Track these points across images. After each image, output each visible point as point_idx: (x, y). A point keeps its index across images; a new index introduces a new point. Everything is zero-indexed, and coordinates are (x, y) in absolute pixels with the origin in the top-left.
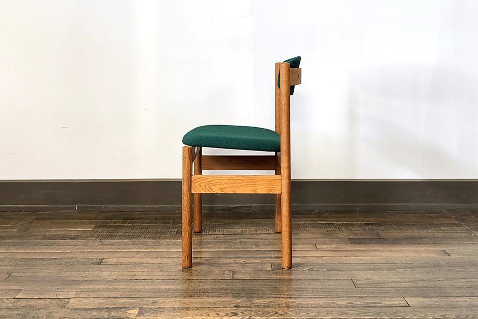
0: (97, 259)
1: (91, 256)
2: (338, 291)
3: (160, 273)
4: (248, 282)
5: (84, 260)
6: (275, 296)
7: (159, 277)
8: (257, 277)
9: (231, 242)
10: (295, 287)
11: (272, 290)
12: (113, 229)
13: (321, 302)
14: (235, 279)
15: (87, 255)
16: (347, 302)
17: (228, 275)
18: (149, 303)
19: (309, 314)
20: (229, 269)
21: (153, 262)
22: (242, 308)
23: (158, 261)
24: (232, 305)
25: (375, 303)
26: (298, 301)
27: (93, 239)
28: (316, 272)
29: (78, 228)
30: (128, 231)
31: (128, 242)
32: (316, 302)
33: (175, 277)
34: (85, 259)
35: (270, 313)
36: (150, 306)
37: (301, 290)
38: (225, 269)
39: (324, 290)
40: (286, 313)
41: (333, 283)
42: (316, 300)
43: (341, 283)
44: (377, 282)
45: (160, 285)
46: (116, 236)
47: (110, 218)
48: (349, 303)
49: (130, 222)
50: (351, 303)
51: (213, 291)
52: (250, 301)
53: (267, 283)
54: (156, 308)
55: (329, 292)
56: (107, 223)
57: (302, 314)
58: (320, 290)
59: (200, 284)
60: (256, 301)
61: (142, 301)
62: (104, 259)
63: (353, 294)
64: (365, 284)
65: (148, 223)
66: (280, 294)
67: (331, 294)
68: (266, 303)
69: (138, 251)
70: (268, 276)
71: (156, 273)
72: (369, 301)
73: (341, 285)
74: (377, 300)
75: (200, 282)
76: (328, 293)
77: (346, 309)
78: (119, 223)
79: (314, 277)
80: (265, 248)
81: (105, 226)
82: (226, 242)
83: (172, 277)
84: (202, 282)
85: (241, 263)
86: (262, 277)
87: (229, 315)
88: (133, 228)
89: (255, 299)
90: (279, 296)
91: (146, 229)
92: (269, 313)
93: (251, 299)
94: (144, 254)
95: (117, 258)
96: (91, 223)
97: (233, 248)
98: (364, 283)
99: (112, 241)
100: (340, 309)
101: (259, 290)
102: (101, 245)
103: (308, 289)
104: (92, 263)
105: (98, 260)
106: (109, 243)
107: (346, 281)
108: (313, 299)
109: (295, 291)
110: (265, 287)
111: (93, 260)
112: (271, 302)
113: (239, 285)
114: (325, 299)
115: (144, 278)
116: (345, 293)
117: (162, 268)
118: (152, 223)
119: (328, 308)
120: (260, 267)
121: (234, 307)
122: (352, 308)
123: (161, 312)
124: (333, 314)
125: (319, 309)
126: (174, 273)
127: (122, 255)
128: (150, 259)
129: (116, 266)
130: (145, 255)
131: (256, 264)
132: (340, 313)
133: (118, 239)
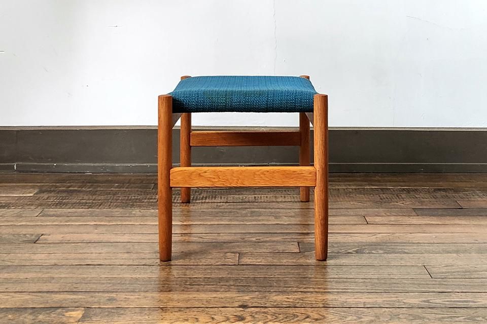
0: (32, 235)
1: (24, 231)
2: (405, 284)
3: (126, 255)
4: (263, 269)
5: (11, 237)
6: (305, 290)
7: (123, 260)
8: (276, 262)
9: (238, 213)
10: (336, 276)
11: (300, 281)
12: (64, 195)
13: (379, 299)
14: (243, 265)
15: (18, 230)
16: (421, 300)
17: (232, 259)
18: (102, 301)
19: (361, 318)
20: (233, 250)
21: (118, 240)
22: (253, 309)
23: (126, 238)
24: (237, 304)
25: (465, 301)
26: (343, 298)
27: (33, 207)
28: (367, 255)
29: (13, 193)
30: (86, 197)
31: (83, 212)
32: (370, 300)
33: (148, 262)
34: (14, 235)
35: (298, 316)
36: (105, 304)
37: (346, 282)
38: (227, 250)
39: (383, 281)
40: (323, 316)
41: (395, 271)
42: (371, 296)
43: (409, 271)
44: (464, 270)
45: (124, 273)
46: (66, 204)
47: (63, 181)
48: (424, 301)
49: (92, 185)
50: (428, 301)
51: (208, 281)
52: (265, 297)
53: (293, 271)
54: (113, 308)
55: (390, 284)
56: (56, 187)
57: (350, 318)
58: (376, 281)
59: (188, 271)
60: (275, 298)
61: (92, 297)
62: (42, 235)
63: (429, 288)
64: (446, 273)
65: (117, 187)
66: (314, 288)
67: (394, 287)
68: (291, 300)
69: (96, 225)
70: (294, 261)
71: (120, 255)
72: (455, 298)
73: (409, 274)
74: (469, 297)
75: (187, 269)
76: (388, 286)
77: (420, 310)
78: (74, 187)
79: (365, 263)
80: (289, 221)
81: (54, 191)
82: (231, 212)
83: (144, 262)
84: (191, 268)
85: (251, 241)
86: (284, 261)
87: (231, 320)
88: (94, 193)
89: (274, 294)
90: (311, 290)
91: (114, 195)
92: (295, 316)
93: (267, 294)
94: (104, 229)
95: (62, 233)
96: (33, 187)
97: (241, 221)
98: (444, 271)
99: (60, 211)
100: (411, 311)
101: (280, 281)
102: (43, 216)
103: (357, 280)
104: (24, 241)
105: (34, 237)
106: (55, 213)
107: (415, 269)
108: (366, 295)
109: (336, 282)
110: (289, 276)
111: (26, 237)
112: (299, 299)
113: (249, 274)
114: (385, 295)
115: (99, 263)
116: (416, 286)
117: (130, 248)
118: (123, 188)
119: (391, 310)
120: (281, 248)
121: (240, 307)
122: (429, 309)
123: (119, 315)
124: (399, 318)
125: (376, 310)
126: (148, 256)
127: (71, 229)
128: (113, 236)
129: (60, 245)
130: (106, 230)
131: (275, 244)
132: (411, 318)
133: (70, 208)
